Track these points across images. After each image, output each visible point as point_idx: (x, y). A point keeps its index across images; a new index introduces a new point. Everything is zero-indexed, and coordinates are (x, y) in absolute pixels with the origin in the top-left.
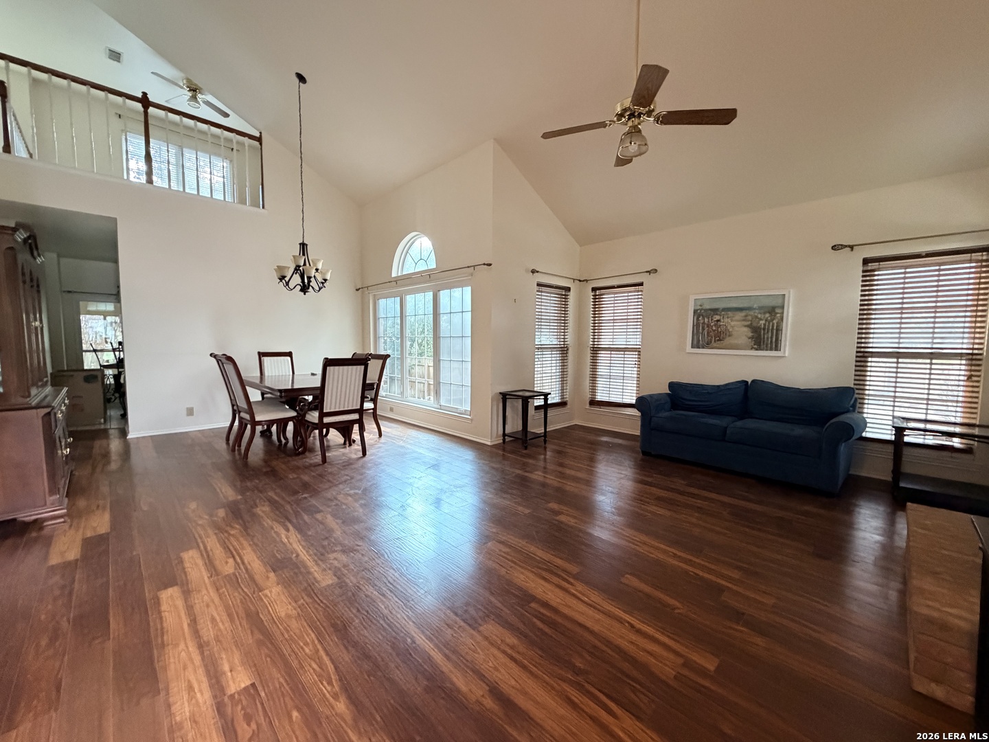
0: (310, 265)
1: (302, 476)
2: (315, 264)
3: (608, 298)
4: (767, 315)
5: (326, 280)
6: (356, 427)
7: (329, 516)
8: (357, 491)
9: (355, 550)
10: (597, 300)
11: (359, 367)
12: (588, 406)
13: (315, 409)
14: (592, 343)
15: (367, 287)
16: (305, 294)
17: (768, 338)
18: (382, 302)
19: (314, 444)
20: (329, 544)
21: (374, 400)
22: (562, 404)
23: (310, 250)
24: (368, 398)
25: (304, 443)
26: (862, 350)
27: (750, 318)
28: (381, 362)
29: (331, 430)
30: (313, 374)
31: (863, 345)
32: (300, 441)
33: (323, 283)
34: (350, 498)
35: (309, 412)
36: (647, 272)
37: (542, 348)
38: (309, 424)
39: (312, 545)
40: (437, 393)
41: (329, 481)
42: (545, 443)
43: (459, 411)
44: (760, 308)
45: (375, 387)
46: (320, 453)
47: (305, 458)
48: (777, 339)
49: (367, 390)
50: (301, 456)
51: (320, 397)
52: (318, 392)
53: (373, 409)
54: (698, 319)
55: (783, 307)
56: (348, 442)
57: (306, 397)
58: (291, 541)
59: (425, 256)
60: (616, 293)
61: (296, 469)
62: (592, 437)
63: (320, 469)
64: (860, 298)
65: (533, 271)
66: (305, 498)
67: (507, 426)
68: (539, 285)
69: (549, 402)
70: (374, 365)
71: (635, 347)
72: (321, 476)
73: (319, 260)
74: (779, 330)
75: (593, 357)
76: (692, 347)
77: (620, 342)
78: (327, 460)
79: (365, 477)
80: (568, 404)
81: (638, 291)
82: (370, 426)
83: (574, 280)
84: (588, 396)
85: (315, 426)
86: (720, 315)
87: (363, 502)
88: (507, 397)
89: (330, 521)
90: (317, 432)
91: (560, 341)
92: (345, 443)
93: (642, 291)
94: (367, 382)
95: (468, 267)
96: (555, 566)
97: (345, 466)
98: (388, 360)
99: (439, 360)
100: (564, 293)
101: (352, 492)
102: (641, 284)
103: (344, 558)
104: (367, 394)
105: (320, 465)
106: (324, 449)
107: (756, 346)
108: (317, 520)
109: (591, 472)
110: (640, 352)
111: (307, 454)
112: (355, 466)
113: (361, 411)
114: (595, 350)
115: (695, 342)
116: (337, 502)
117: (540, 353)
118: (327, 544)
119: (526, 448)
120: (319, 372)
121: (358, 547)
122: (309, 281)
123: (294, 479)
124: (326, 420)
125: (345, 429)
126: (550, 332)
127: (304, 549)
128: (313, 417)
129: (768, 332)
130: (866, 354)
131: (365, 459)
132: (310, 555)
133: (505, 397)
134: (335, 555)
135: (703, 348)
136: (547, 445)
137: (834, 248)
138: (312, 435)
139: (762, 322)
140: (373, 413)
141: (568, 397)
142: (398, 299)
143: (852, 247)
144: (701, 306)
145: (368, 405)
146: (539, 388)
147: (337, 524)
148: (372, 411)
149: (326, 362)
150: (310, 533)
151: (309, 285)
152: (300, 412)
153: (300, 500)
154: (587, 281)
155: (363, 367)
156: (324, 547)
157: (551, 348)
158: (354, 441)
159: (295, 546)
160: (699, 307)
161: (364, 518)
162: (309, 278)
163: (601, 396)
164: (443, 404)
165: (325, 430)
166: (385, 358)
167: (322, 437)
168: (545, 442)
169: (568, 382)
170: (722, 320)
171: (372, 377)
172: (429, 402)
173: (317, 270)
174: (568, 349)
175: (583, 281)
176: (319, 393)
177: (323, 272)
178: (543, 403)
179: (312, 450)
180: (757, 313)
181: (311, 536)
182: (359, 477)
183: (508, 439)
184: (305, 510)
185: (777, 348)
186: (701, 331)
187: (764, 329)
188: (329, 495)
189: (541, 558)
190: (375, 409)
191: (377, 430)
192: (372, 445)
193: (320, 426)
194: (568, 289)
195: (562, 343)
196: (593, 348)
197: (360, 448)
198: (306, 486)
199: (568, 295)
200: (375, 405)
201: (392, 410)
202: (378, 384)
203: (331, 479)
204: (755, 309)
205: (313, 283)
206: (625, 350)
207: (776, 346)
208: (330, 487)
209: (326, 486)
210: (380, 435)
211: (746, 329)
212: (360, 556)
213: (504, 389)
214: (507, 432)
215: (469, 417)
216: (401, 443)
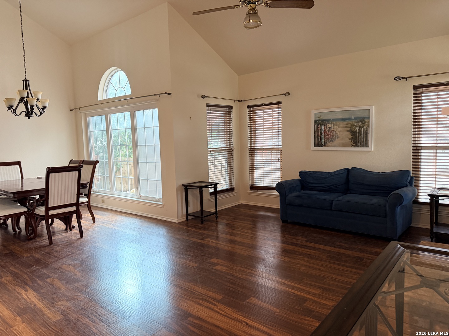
0: (32, 97)
1: (34, 255)
2: (36, 95)
3: (259, 113)
4: (360, 123)
5: (45, 107)
6: (74, 217)
7: (56, 280)
8: (76, 262)
9: (75, 299)
10: (252, 115)
11: (74, 172)
12: (249, 190)
13: (42, 205)
14: (250, 145)
15: (79, 108)
16: (29, 118)
17: (361, 139)
18: (91, 119)
19: (42, 231)
20: (57, 297)
21: (88, 195)
22: (231, 190)
23: (31, 85)
24: (82, 194)
25: (34, 231)
26: (416, 145)
27: (349, 125)
28: (92, 166)
29: (55, 219)
30: (38, 178)
31: (416, 142)
32: (31, 229)
33: (43, 109)
34: (71, 267)
35: (37, 208)
36: (283, 94)
37: (213, 151)
38: (37, 216)
39: (45, 298)
40: (138, 187)
41: (55, 257)
42: (217, 219)
43: (154, 200)
44: (355, 118)
45: (88, 186)
46: (47, 237)
47: (35, 242)
48: (366, 140)
49: (81, 188)
50: (32, 241)
51: (45, 196)
52: (44, 192)
53: (87, 202)
54: (317, 127)
55: (369, 118)
56: (68, 228)
57: (34, 197)
58: (30, 297)
59: (123, 85)
60: (265, 109)
61: (29, 250)
62: (252, 212)
63: (47, 249)
64: (413, 111)
65: (203, 97)
66: (38, 269)
67: (189, 208)
68: (208, 106)
69: (218, 190)
70: (86, 170)
71: (278, 147)
72: (49, 253)
73: (38, 92)
74: (367, 133)
75: (251, 155)
76: (315, 146)
77: (269, 143)
78: (53, 242)
79: (82, 252)
80: (235, 189)
81: (278, 108)
82: (86, 215)
83: (235, 100)
84: (249, 183)
85: (42, 218)
86: (332, 124)
87: (81, 268)
88: (188, 187)
89: (57, 282)
90: (44, 222)
91: (227, 145)
92: (66, 229)
93: (280, 108)
94: (82, 182)
95: (155, 95)
96: (208, 296)
97: (67, 245)
98: (98, 165)
99: (138, 163)
100: (228, 110)
101: (73, 262)
102: (280, 103)
103: (68, 304)
104: (82, 191)
105: (48, 246)
106: (50, 234)
107: (354, 145)
108: (47, 283)
109: (254, 237)
110: (281, 150)
111: (37, 239)
112: (75, 245)
113: (77, 204)
114: (252, 150)
115: (317, 143)
116: (62, 270)
117: (211, 154)
118: (55, 296)
119: (202, 223)
120: (44, 175)
121: (77, 297)
122: (32, 109)
123: (29, 257)
124: (51, 213)
125: (66, 219)
126: (219, 139)
127: (40, 301)
128: (41, 211)
129: (361, 135)
130: (418, 148)
131: (82, 239)
132: (44, 304)
133: (186, 187)
134: (61, 303)
135: (322, 146)
136: (218, 220)
137: (396, 79)
138: (40, 225)
139: (357, 128)
140: (88, 205)
141: (234, 184)
142: (104, 117)
143: (406, 79)
144: (319, 117)
145: (83, 200)
146: (212, 180)
147: (62, 284)
148: (87, 204)
149: (48, 170)
150: (43, 291)
151: (32, 112)
152: (31, 208)
153: (34, 271)
154: (244, 101)
155: (77, 172)
156: (53, 299)
157: (220, 150)
158: (74, 227)
159: (33, 300)
160: (318, 119)
161: (82, 278)
162: (32, 107)
163: (258, 183)
164: (142, 195)
165: (50, 220)
166: (95, 163)
167: (48, 226)
168: (217, 217)
169: (234, 174)
170: (333, 127)
171: (85, 178)
172: (131, 195)
173: (38, 100)
174: (232, 151)
175: (241, 101)
176: (44, 194)
177: (43, 101)
178: (214, 191)
179: (41, 236)
180: (353, 122)
181: (44, 293)
182: (78, 252)
183: (190, 217)
184: (38, 277)
185: (367, 146)
186: (320, 135)
187: (359, 133)
188: (55, 266)
189: (199, 293)
190: (89, 202)
191: (91, 218)
192: (87, 229)
193: (46, 217)
194: (231, 107)
195: (229, 146)
196: (251, 148)
197: (78, 232)
198: (38, 262)
199: (231, 112)
200: (89, 198)
201: (103, 201)
202: (90, 184)
203: (56, 255)
204: (352, 119)
205: (36, 110)
206: (271, 149)
207: (366, 144)
208: (56, 261)
209: (53, 260)
210: (94, 221)
211: (348, 133)
212: (79, 302)
213: (186, 182)
214: (189, 212)
215: (161, 203)
216: (110, 226)
